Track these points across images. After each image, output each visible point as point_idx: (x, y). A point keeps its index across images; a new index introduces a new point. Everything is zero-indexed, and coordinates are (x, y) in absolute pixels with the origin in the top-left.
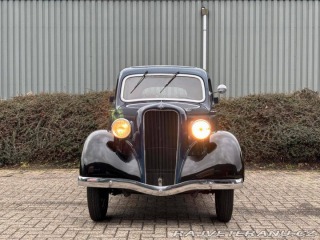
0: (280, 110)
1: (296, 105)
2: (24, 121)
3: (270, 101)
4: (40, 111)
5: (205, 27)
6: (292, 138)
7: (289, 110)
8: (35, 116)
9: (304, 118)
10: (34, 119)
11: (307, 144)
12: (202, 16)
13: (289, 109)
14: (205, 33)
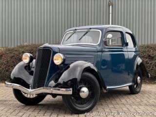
3: (154, 48)
5: (111, 12)
12: (109, 6)
14: (111, 15)
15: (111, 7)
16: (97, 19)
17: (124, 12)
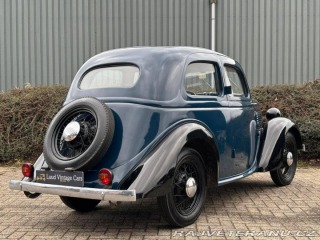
0: (290, 103)
1: (308, 97)
2: (19, 116)
3: (280, 93)
4: (36, 105)
5: (213, 16)
6: (304, 132)
7: (300, 103)
8: (30, 110)
9: (316, 111)
10: (29, 113)
12: (210, 4)
13: (300, 101)
14: (213, 22)
15: (213, 5)
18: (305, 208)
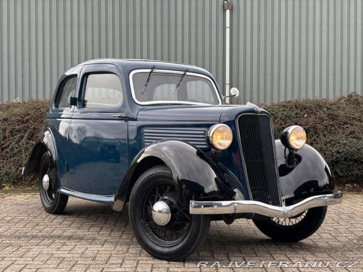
0: (322, 120)
1: (341, 113)
3: (310, 108)
5: (228, 25)
6: (338, 152)
7: (333, 119)
8: (21, 126)
9: (351, 129)
10: (19, 131)
11: (356, 161)
12: (224, 10)
14: (228, 31)
15: (228, 12)
16: (197, 41)
17: (259, 25)
18: (351, 237)
